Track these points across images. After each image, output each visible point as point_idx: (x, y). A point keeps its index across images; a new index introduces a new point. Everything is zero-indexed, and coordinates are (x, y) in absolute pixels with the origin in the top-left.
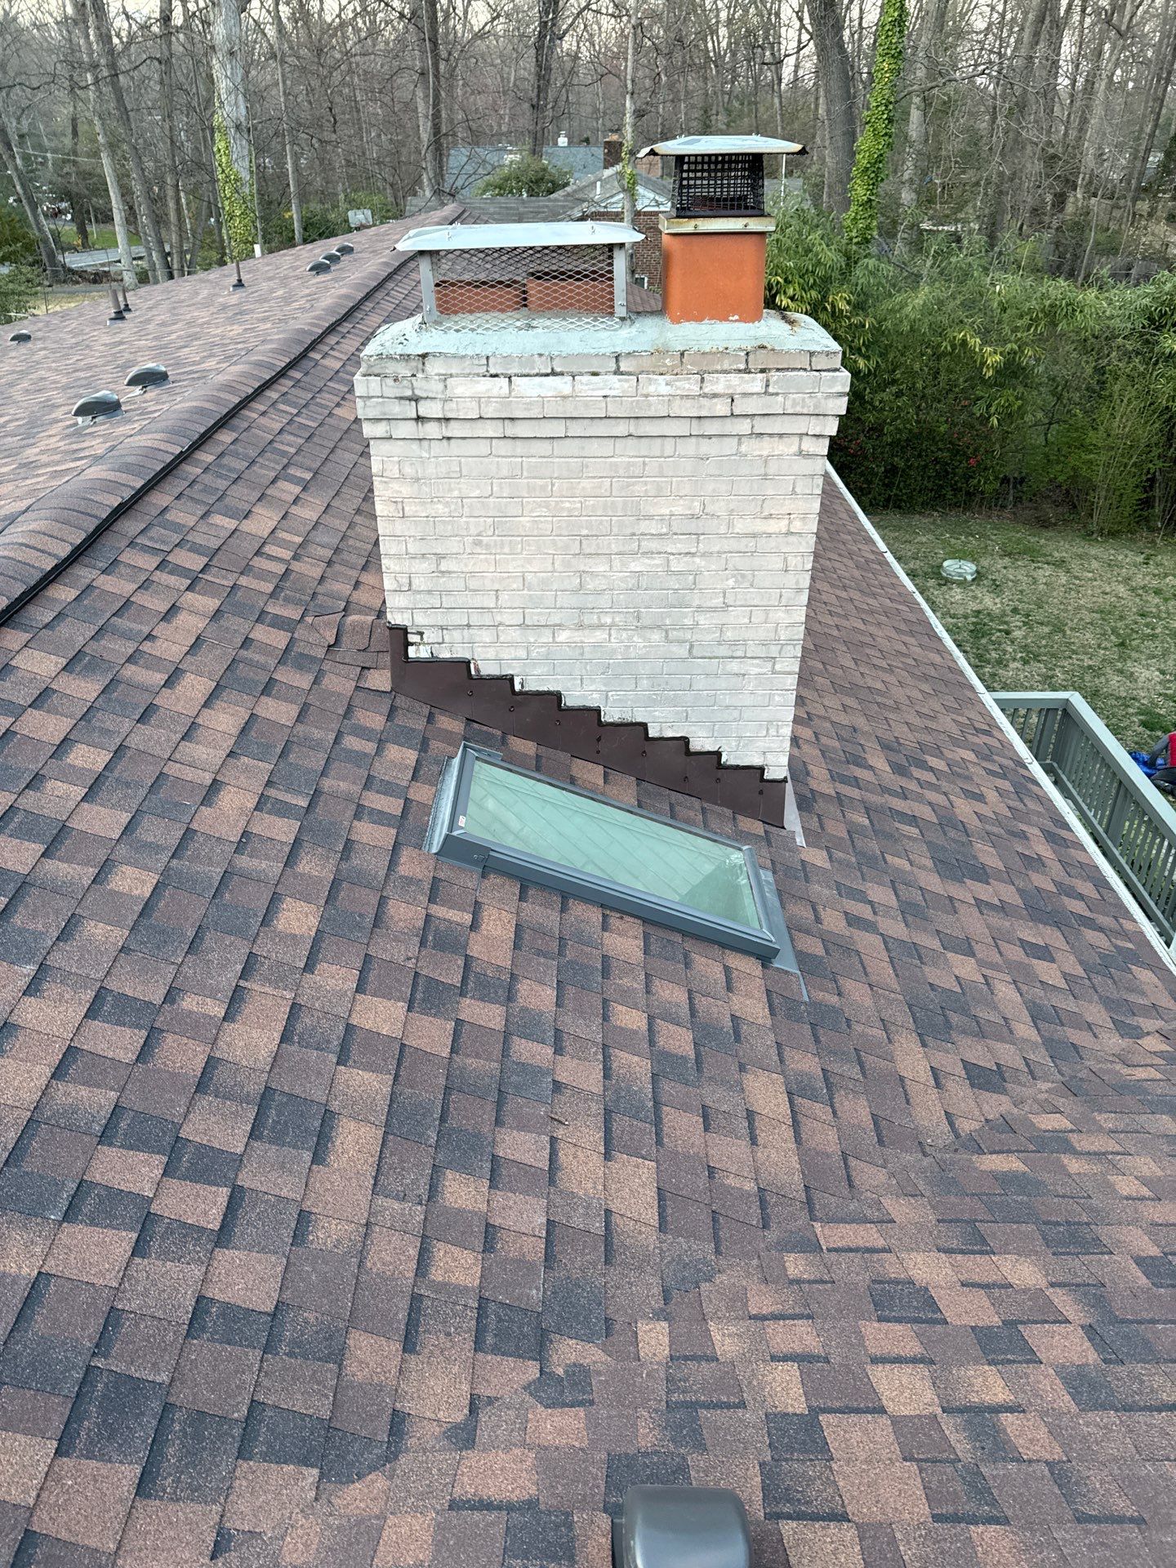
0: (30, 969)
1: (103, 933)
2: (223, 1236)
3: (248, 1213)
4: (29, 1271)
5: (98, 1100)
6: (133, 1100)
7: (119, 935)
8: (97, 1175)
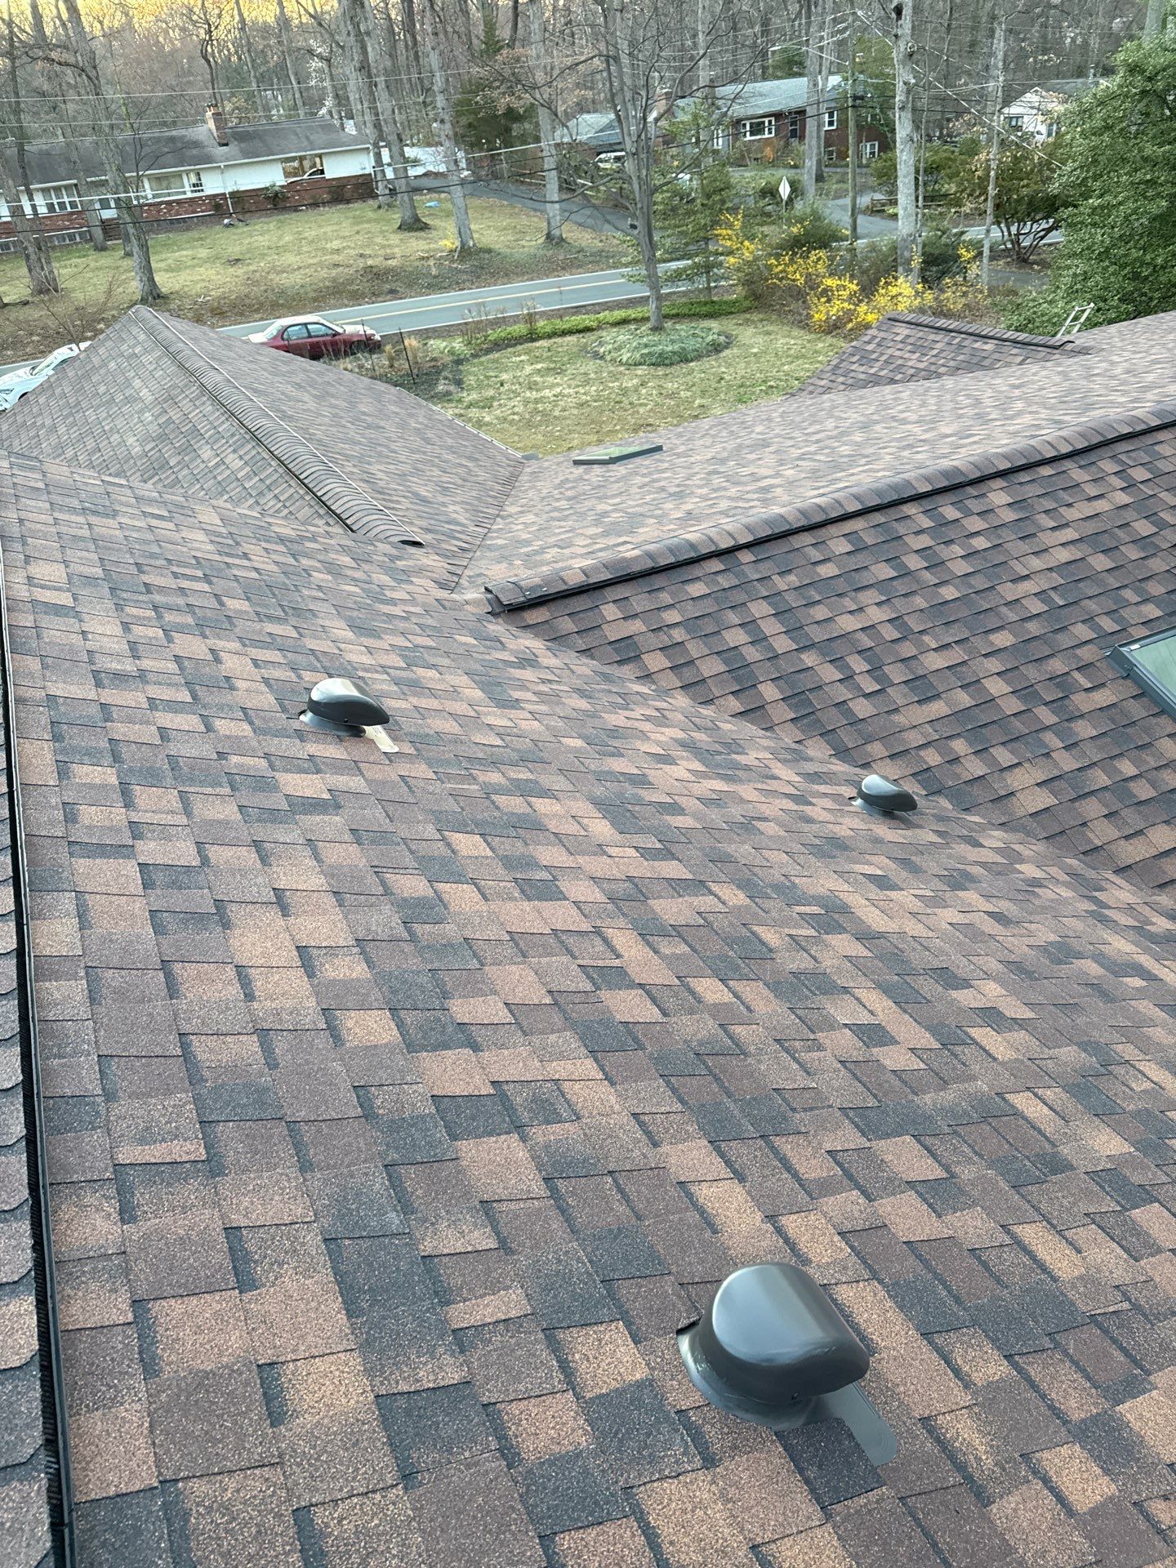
0: (884, 598)
1: (919, 602)
2: (867, 696)
3: (880, 697)
4: (810, 665)
5: (867, 642)
6: (877, 650)
7: (924, 605)
8: (848, 659)
